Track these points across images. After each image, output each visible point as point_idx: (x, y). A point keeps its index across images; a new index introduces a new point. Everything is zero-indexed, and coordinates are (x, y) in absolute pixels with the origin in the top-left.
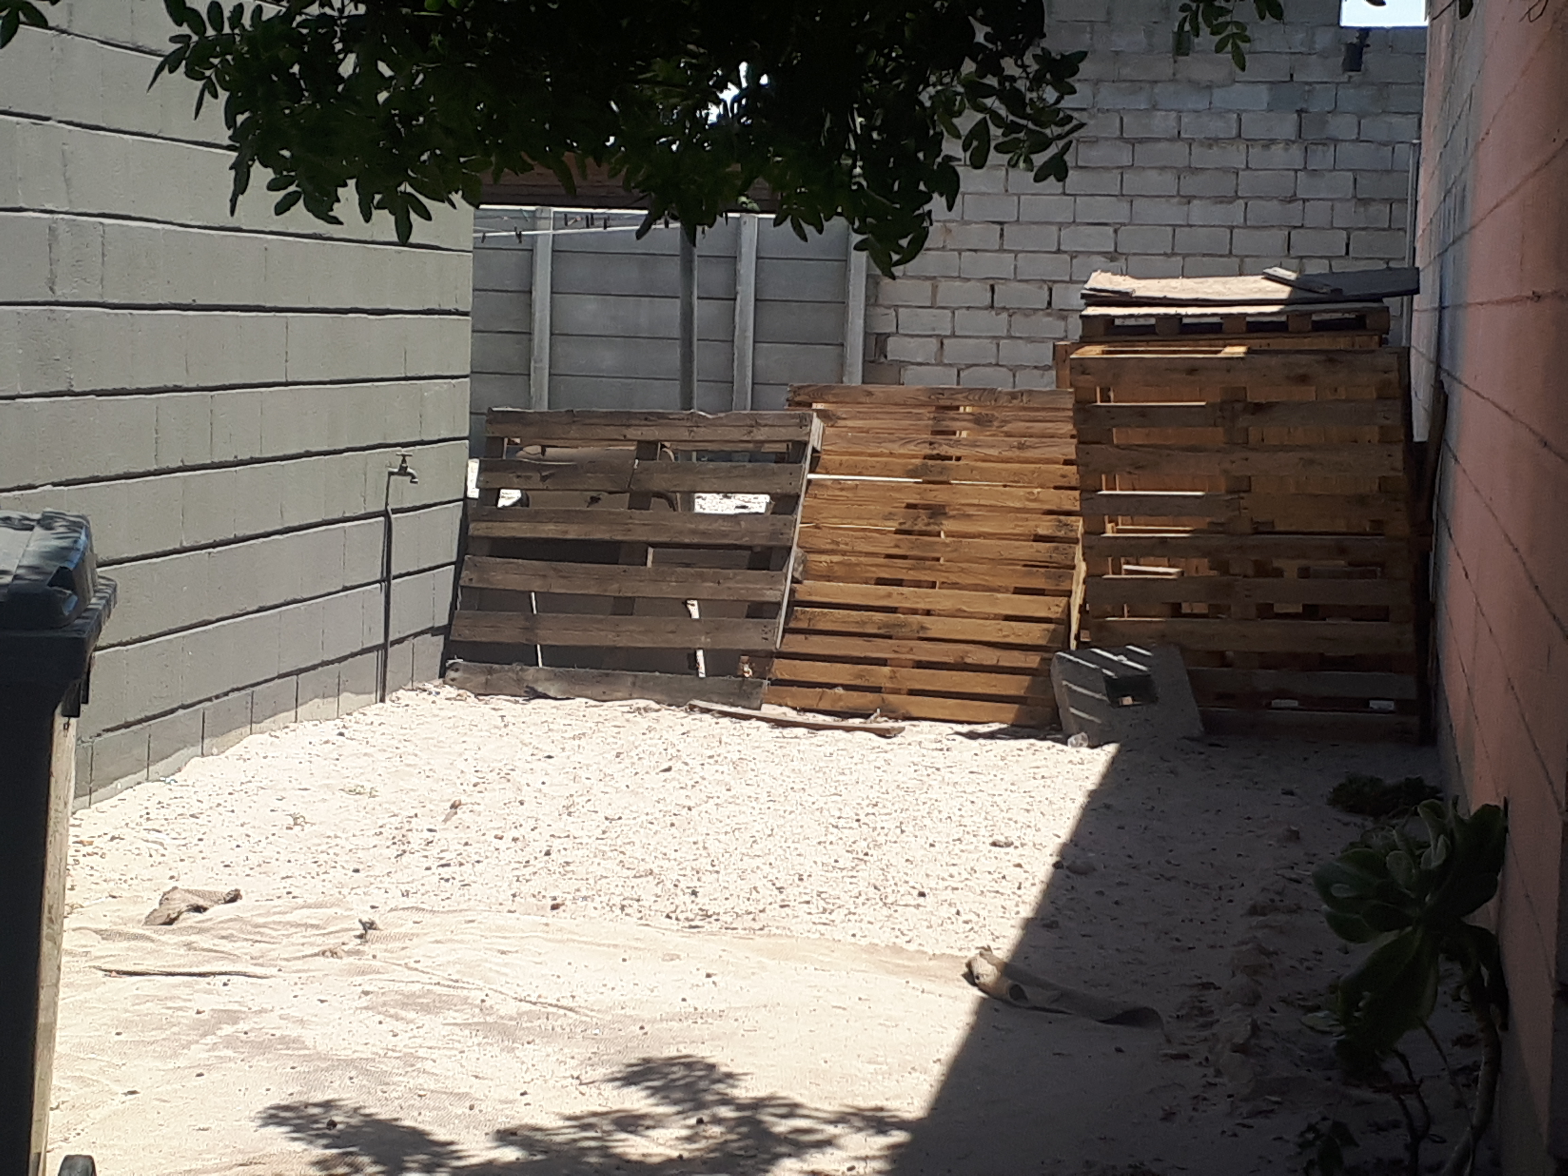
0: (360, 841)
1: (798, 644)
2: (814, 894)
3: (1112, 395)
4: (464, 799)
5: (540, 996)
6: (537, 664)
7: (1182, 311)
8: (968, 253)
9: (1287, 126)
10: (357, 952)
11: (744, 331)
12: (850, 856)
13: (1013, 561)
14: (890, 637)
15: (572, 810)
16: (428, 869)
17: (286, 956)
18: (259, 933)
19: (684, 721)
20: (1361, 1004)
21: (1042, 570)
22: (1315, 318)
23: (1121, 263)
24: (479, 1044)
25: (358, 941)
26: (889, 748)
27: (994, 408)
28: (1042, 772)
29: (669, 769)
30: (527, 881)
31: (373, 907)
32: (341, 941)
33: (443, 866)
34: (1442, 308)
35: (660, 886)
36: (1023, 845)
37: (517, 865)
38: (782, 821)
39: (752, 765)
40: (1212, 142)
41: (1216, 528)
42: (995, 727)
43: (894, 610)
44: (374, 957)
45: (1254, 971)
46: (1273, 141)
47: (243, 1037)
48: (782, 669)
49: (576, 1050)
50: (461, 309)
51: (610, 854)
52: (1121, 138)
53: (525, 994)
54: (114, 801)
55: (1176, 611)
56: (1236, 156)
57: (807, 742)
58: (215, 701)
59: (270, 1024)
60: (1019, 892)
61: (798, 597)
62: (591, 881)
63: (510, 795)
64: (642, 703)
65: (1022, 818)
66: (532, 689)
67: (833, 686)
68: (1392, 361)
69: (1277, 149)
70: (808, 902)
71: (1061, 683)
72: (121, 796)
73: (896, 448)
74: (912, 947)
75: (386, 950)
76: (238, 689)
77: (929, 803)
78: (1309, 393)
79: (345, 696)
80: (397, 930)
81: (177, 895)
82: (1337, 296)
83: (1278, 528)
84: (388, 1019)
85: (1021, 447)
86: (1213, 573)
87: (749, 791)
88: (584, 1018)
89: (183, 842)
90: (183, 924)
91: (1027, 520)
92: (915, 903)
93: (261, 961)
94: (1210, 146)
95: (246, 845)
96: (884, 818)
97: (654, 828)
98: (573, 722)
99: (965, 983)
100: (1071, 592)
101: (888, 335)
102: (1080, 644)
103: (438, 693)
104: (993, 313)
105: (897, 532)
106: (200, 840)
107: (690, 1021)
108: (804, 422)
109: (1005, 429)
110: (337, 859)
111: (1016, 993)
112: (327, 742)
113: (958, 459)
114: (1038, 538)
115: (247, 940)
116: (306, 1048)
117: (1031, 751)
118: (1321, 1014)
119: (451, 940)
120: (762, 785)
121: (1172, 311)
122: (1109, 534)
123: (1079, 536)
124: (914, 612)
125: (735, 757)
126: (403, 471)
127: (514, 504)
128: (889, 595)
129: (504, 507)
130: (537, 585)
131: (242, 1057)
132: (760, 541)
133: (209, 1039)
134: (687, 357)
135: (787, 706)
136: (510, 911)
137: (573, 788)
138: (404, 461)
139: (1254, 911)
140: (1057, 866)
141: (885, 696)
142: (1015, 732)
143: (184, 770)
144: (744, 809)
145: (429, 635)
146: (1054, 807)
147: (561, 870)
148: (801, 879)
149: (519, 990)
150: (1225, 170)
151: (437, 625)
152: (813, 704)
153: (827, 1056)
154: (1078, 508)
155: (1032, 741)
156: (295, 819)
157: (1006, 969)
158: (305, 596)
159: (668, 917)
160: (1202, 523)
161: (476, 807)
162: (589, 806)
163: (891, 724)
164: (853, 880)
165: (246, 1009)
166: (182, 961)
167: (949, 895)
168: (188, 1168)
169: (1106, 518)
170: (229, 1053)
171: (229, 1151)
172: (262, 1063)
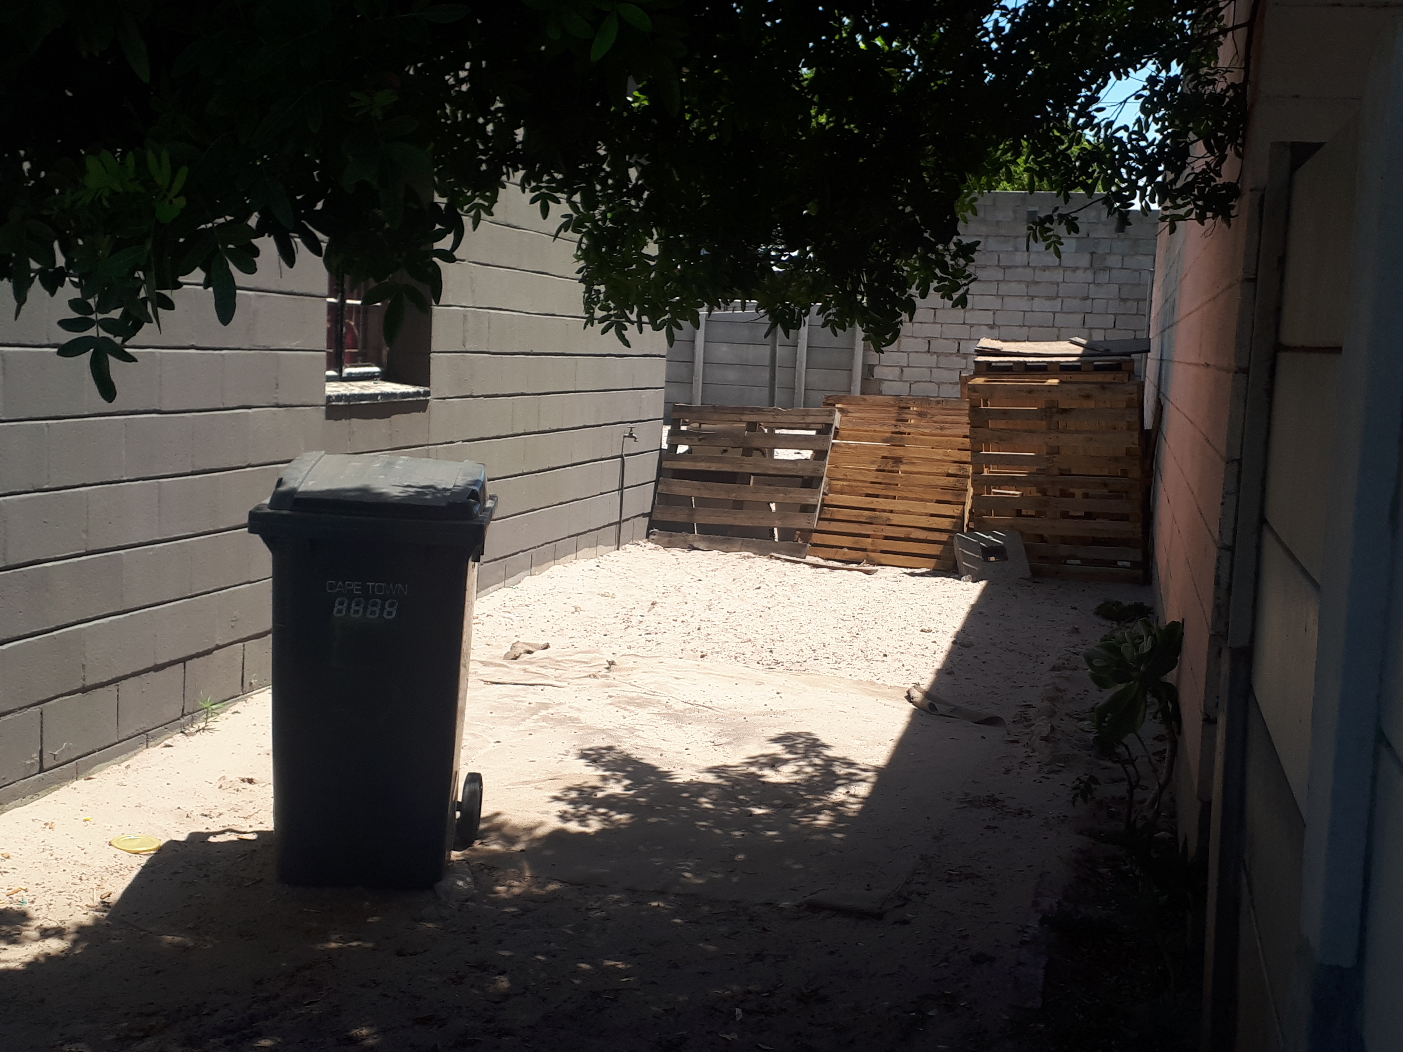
0: (606, 620)
1: (825, 526)
2: (831, 653)
3: (989, 403)
4: (657, 600)
5: (695, 701)
6: (694, 533)
7: (1027, 359)
8: (917, 324)
9: (1084, 261)
10: (606, 676)
11: (801, 362)
12: (849, 635)
13: (936, 487)
14: (871, 523)
15: (711, 607)
16: (640, 635)
17: (571, 677)
18: (559, 665)
19: (767, 563)
20: (1106, 719)
21: (951, 491)
22: (1095, 363)
23: (996, 332)
24: (665, 724)
25: (607, 670)
26: (869, 580)
27: (928, 408)
28: (948, 594)
29: (759, 588)
30: (689, 643)
31: (614, 654)
32: (598, 670)
33: (647, 634)
34: (1161, 360)
35: (754, 647)
36: (937, 632)
37: (684, 635)
38: (815, 616)
39: (800, 587)
40: (1045, 268)
41: (1041, 472)
42: (924, 570)
43: (874, 510)
44: (614, 679)
45: (1052, 699)
46: (1077, 268)
47: (550, 716)
48: (816, 538)
49: (713, 728)
50: (662, 354)
51: (729, 630)
52: (998, 266)
53: (688, 699)
54: (488, 597)
55: (1019, 513)
56: (1057, 276)
57: (829, 576)
58: (538, 549)
59: (564, 710)
60: (934, 656)
61: (825, 502)
62: (720, 644)
63: (680, 599)
64: (746, 554)
65: (937, 618)
66: (692, 545)
67: (842, 547)
68: (1135, 388)
69: (1080, 273)
70: (828, 658)
71: (958, 549)
72: (491, 594)
73: (878, 428)
74: (879, 682)
75: (620, 676)
76: (549, 543)
77: (890, 609)
78: (1091, 404)
79: (600, 547)
80: (626, 666)
81: (519, 645)
82: (1107, 353)
83: (1073, 473)
84: (621, 710)
85: (942, 429)
86: (1039, 494)
87: (799, 600)
88: (716, 713)
89: (522, 618)
90: (522, 660)
91: (943, 465)
92: (882, 659)
93: (559, 679)
94: (1044, 271)
95: (552, 621)
96: (867, 616)
97: (752, 618)
98: (712, 563)
99: (906, 701)
100: (965, 503)
101: (875, 365)
102: (969, 529)
103: (645, 546)
104: (929, 355)
105: (877, 470)
106: (530, 618)
107: (769, 716)
108: (831, 414)
109: (934, 419)
110: (596, 629)
111: (932, 707)
112: (591, 570)
113: (909, 434)
114: (949, 475)
115: (552, 668)
116: (581, 723)
117: (942, 583)
118: (1086, 723)
119: (651, 672)
120: (805, 597)
121: (1021, 359)
122: (985, 474)
123: (970, 474)
124: (884, 511)
125: (792, 582)
126: (631, 436)
127: (685, 452)
128: (872, 502)
129: (680, 454)
130: (695, 493)
131: (551, 726)
132: (807, 473)
133: (534, 717)
134: (773, 377)
135: (819, 557)
136: (680, 658)
137: (712, 596)
138: (631, 430)
139: (1054, 669)
140: (954, 643)
141: (869, 553)
142: (934, 573)
143: (522, 582)
144: (797, 609)
145: (641, 517)
146: (953, 612)
147: (706, 638)
148: (824, 646)
149: (684, 697)
150: (1052, 283)
151: (645, 512)
152: (832, 556)
153: (837, 735)
154: (970, 460)
155: (943, 578)
156: (576, 608)
157: (927, 695)
158: (582, 497)
159: (758, 663)
160: (1034, 469)
161: (663, 605)
162: (719, 606)
163: (871, 568)
164: (851, 647)
165: (552, 703)
166: (522, 678)
167: (899, 656)
168: (525, 780)
169: (984, 466)
170: (545, 724)
171: (544, 772)
172: (559, 729)
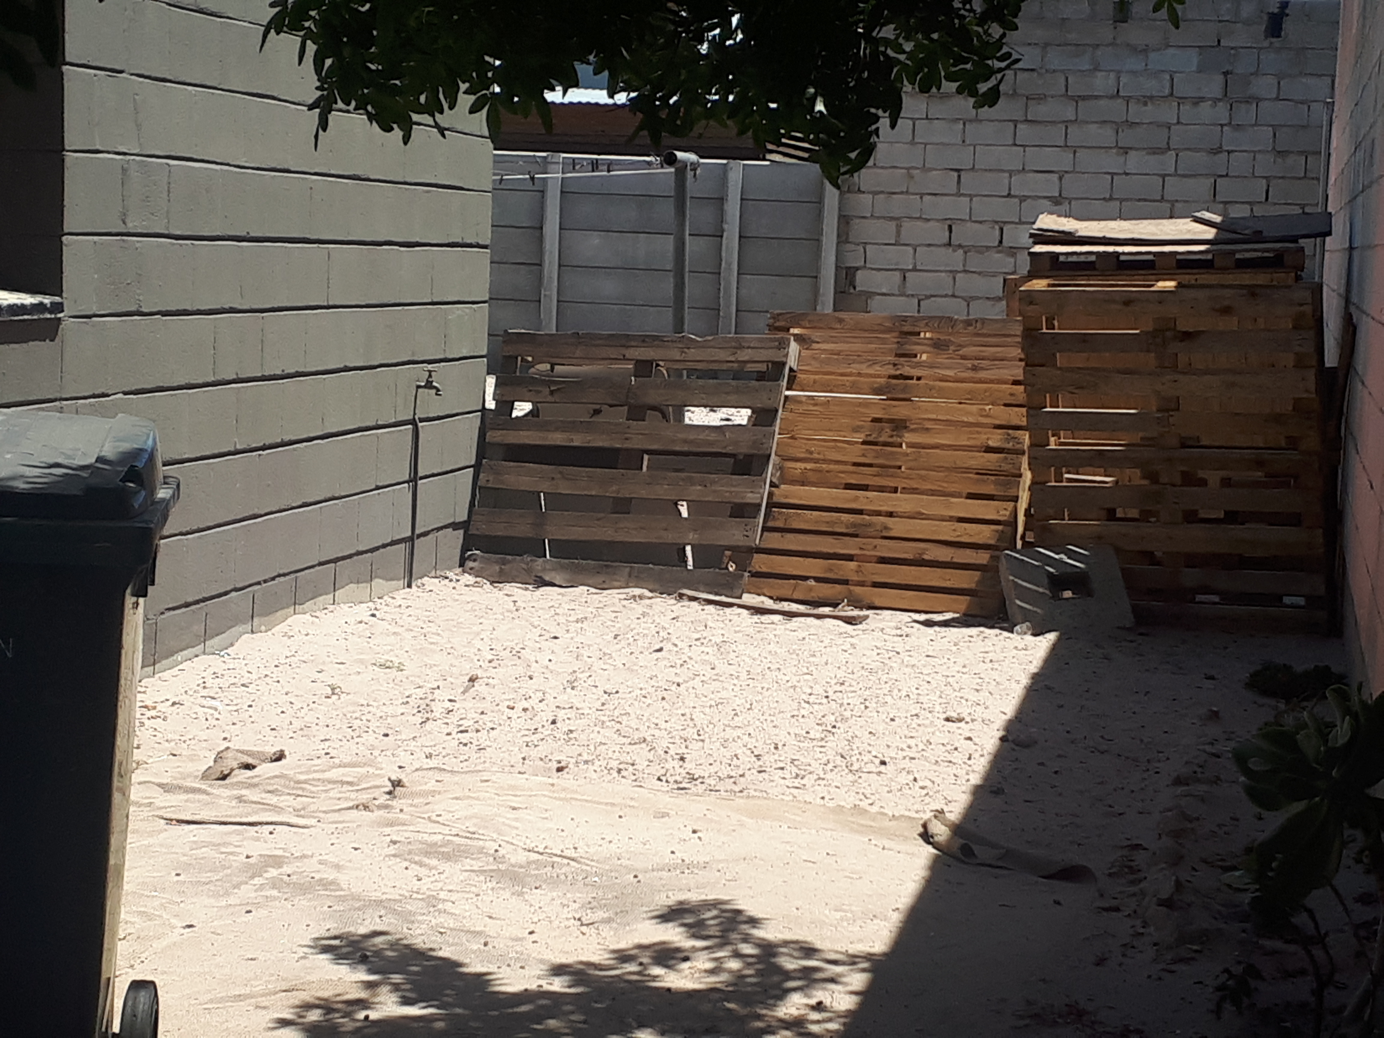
0: (390, 710)
1: (774, 541)
2: (789, 760)
3: (1056, 323)
4: (480, 673)
5: (546, 847)
6: (545, 556)
7: (1120, 249)
8: (929, 197)
9: (1214, 86)
10: (386, 807)
11: (729, 265)
12: (820, 728)
13: (967, 470)
14: (856, 536)
15: (575, 684)
16: (449, 734)
17: (324, 809)
18: (301, 788)
19: (674, 608)
20: (1274, 865)
21: (993, 478)
22: (1238, 256)
23: (1066, 206)
24: (493, 889)
25: (388, 797)
26: (854, 633)
27: (950, 334)
28: (991, 656)
29: (660, 650)
30: (536, 746)
31: (400, 767)
32: (372, 796)
33: (462, 732)
34: (1351, 248)
35: (652, 752)
36: (973, 720)
37: (527, 733)
38: (760, 697)
39: (734, 647)
40: (1146, 100)
41: (1148, 442)
42: (948, 616)
43: (860, 512)
44: (401, 811)
45: (1177, 834)
46: (1202, 99)
47: (286, 878)
48: (760, 562)
49: (579, 895)
50: (481, 242)
51: (608, 724)
52: (1066, 95)
53: (533, 845)
54: (175, 671)
55: (1111, 515)
56: (1168, 113)
57: (783, 627)
58: (264, 585)
59: (310, 868)
60: (969, 762)
61: (775, 499)
62: (592, 747)
63: (521, 670)
64: (637, 591)
65: (973, 697)
66: (540, 577)
67: (806, 578)
68: (1306, 295)
69: (1206, 105)
70: (782, 769)
71: (1008, 578)
72: (180, 667)
73: (864, 369)
74: (874, 809)
75: (411, 805)
76: (284, 575)
77: (890, 683)
78: (1230, 323)
79: (377, 582)
80: (422, 788)
81: (230, 754)
82: (1258, 237)
83: (1204, 442)
84: (413, 865)
85: (975, 369)
86: (1145, 482)
87: (732, 670)
88: (584, 867)
89: (235, 708)
90: (235, 780)
91: (978, 433)
92: (878, 770)
93: (302, 812)
94: (1145, 104)
95: (290, 712)
96: (850, 695)
97: (648, 701)
98: (577, 607)
99: (921, 841)
100: (1017, 497)
101: (857, 269)
102: (1026, 544)
103: (458, 581)
104: (951, 249)
105: (864, 443)
106: (250, 706)
107: (678, 872)
108: (783, 345)
109: (960, 352)
110: (370, 724)
111: (966, 851)
112: (361, 622)
113: (919, 379)
114: (989, 450)
115: (289, 794)
116: (342, 890)
117: (981, 638)
118: (1237, 873)
119: (469, 797)
120: (742, 664)
121: (1110, 249)
122: (1052, 446)
123: (1026, 448)
124: (879, 513)
125: (719, 640)
126: (429, 385)
127: (526, 415)
128: (856, 499)
129: (517, 417)
130: (546, 486)
131: (286, 896)
132: (744, 450)
133: (257, 881)
134: (680, 287)
135: (765, 595)
136: (520, 773)
137: (576, 665)
138: (430, 376)
139: (1178, 781)
140: (1003, 739)
141: (852, 588)
142: (966, 621)
143: (237, 644)
144: (725, 685)
145: (450, 530)
146: (1001, 687)
147: (565, 737)
148: (776, 748)
149: (528, 841)
150: (1160, 125)
151: (457, 521)
152: (787, 594)
153: (799, 903)
154: (1025, 423)
155: (982, 629)
156: (333, 689)
157: (957, 830)
158: (343, 494)
159: (659, 779)
160: (1136, 437)
161: (491, 681)
162: (590, 681)
163: (856, 613)
164: (822, 750)
165: (289, 855)
166: (234, 812)
167: (907, 764)
168: (237, 993)
169: (1050, 432)
170: (275, 893)
171: (273, 978)
172: (303, 902)
